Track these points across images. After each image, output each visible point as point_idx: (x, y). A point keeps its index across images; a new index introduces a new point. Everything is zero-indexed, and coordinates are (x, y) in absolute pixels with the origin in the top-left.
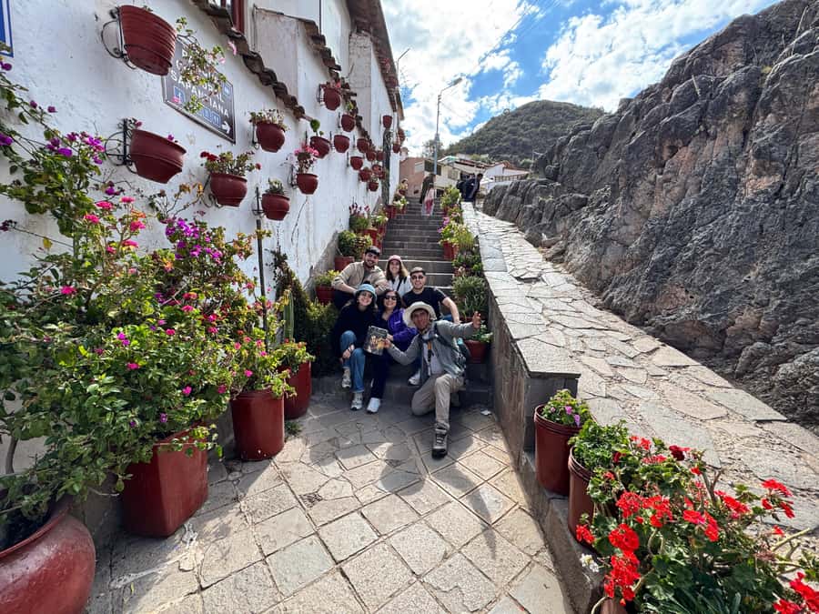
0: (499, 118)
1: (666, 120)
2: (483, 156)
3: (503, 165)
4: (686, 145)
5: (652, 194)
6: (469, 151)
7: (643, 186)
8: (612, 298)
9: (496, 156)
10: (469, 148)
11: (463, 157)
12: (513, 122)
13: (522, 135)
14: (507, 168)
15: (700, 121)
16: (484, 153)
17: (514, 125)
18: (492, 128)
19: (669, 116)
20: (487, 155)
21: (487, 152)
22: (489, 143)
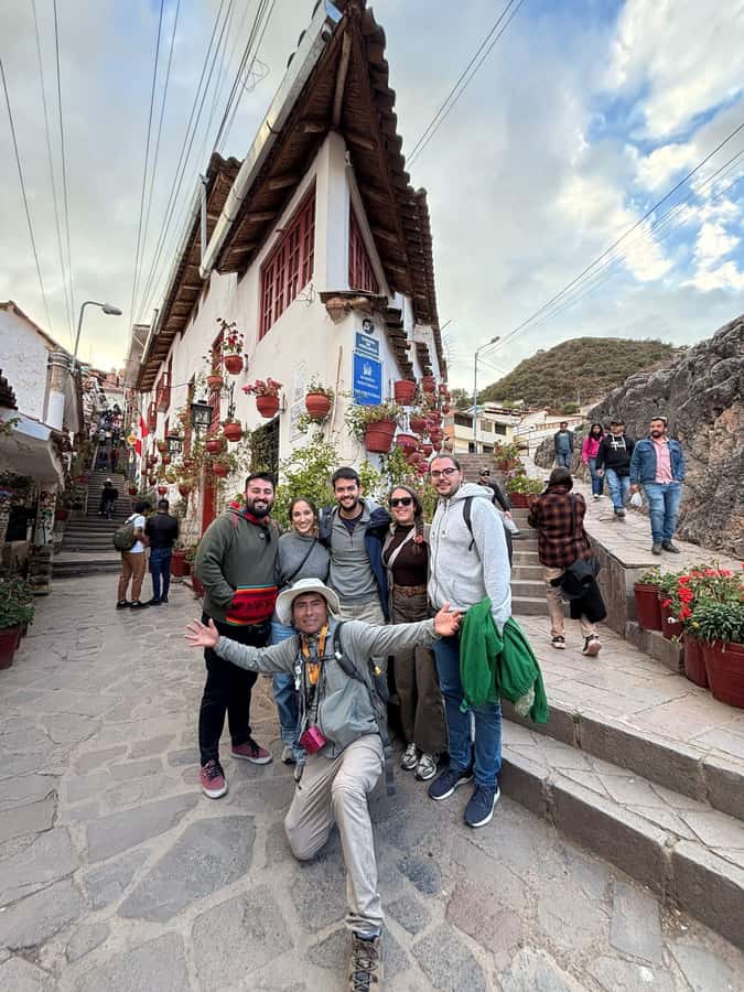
0: (532, 360)
1: (709, 390)
2: (517, 403)
3: (545, 412)
4: (729, 407)
5: (708, 445)
6: (499, 398)
7: (699, 438)
8: (687, 531)
9: (534, 402)
10: (499, 395)
11: (492, 405)
12: (549, 363)
13: (562, 376)
14: (550, 414)
15: (736, 389)
16: (517, 399)
17: (552, 367)
18: (524, 372)
19: (711, 386)
20: (522, 401)
21: (521, 398)
22: (523, 388)
